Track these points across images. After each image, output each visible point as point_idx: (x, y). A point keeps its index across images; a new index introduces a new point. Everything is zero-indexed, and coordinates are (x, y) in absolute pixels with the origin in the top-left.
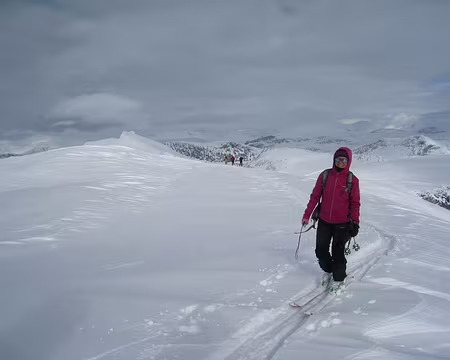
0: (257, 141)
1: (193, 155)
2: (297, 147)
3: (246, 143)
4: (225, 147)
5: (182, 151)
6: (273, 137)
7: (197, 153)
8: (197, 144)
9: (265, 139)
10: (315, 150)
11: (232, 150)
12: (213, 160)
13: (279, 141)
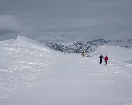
0: (94, 41)
1: (57, 49)
2: (116, 45)
3: (88, 43)
4: (75, 45)
5: (51, 47)
6: (103, 39)
7: (59, 48)
8: (59, 43)
9: (98, 40)
10: (127, 47)
11: (79, 46)
12: (69, 52)
13: (106, 42)
